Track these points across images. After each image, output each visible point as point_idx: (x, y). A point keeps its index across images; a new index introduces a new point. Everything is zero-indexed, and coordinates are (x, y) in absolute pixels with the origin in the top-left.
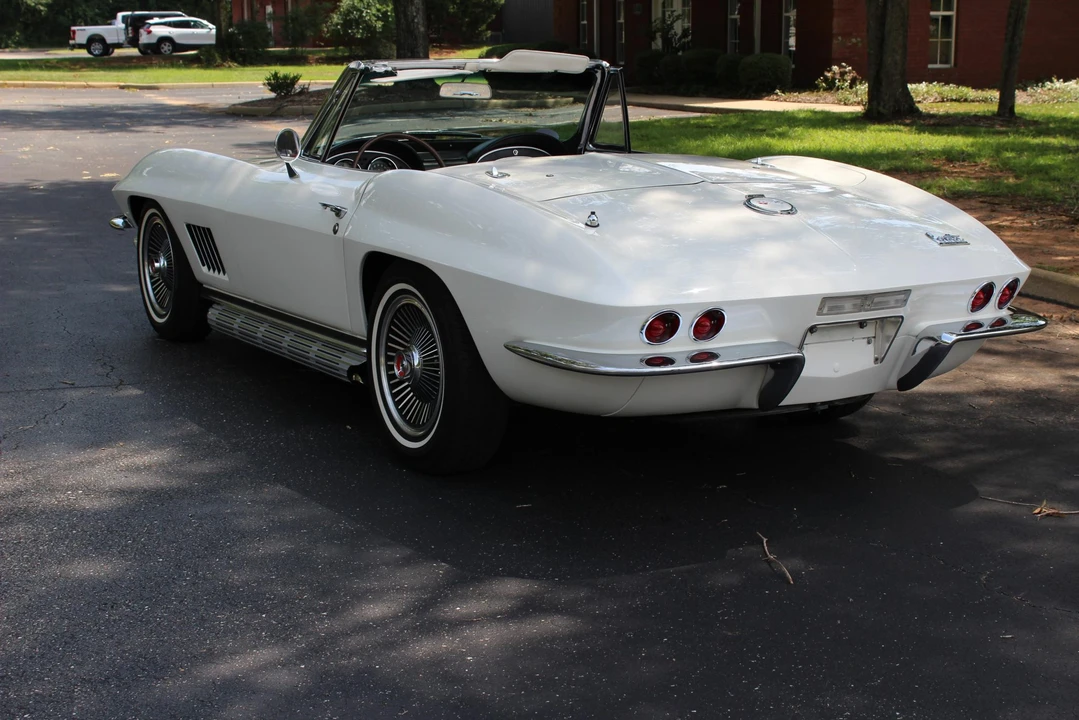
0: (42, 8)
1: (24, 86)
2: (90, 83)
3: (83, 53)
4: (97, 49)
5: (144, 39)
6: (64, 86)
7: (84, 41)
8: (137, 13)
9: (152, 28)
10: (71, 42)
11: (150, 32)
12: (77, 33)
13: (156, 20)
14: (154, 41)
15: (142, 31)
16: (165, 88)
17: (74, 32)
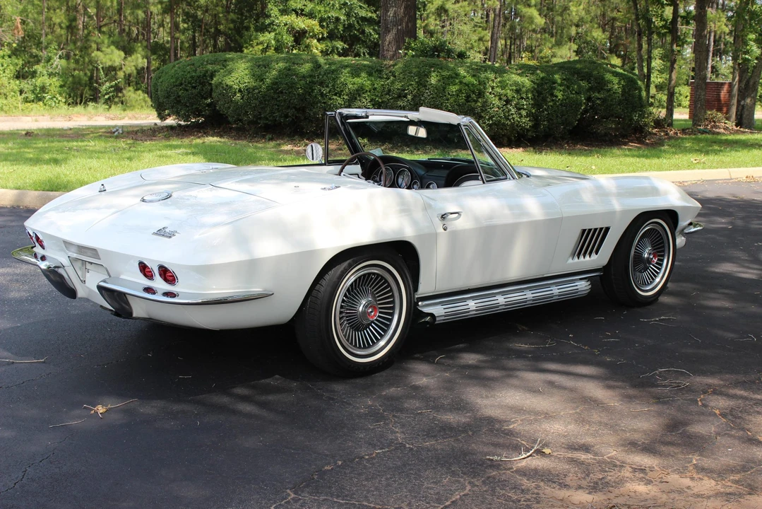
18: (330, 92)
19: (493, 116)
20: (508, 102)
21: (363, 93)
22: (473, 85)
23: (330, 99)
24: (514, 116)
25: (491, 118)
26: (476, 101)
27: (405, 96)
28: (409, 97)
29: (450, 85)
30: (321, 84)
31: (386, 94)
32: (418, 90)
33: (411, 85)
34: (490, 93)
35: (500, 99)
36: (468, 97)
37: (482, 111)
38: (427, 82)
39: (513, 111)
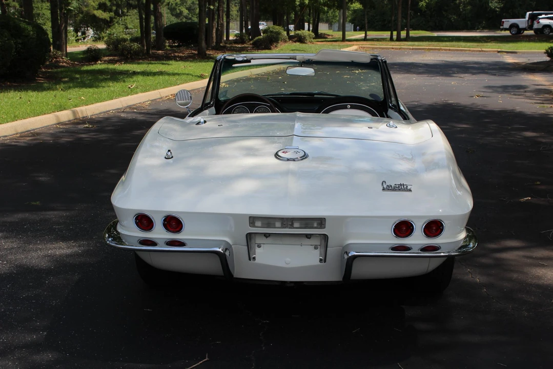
0: (498, 10)
1: (450, 50)
2: (483, 49)
3: (507, 33)
4: (514, 31)
5: (536, 26)
6: (470, 50)
7: (508, 27)
8: (535, 12)
9: (541, 21)
10: (501, 27)
11: (539, 22)
12: (505, 22)
13: (543, 16)
14: (541, 27)
15: (535, 22)
16: (519, 52)
17: (503, 22)
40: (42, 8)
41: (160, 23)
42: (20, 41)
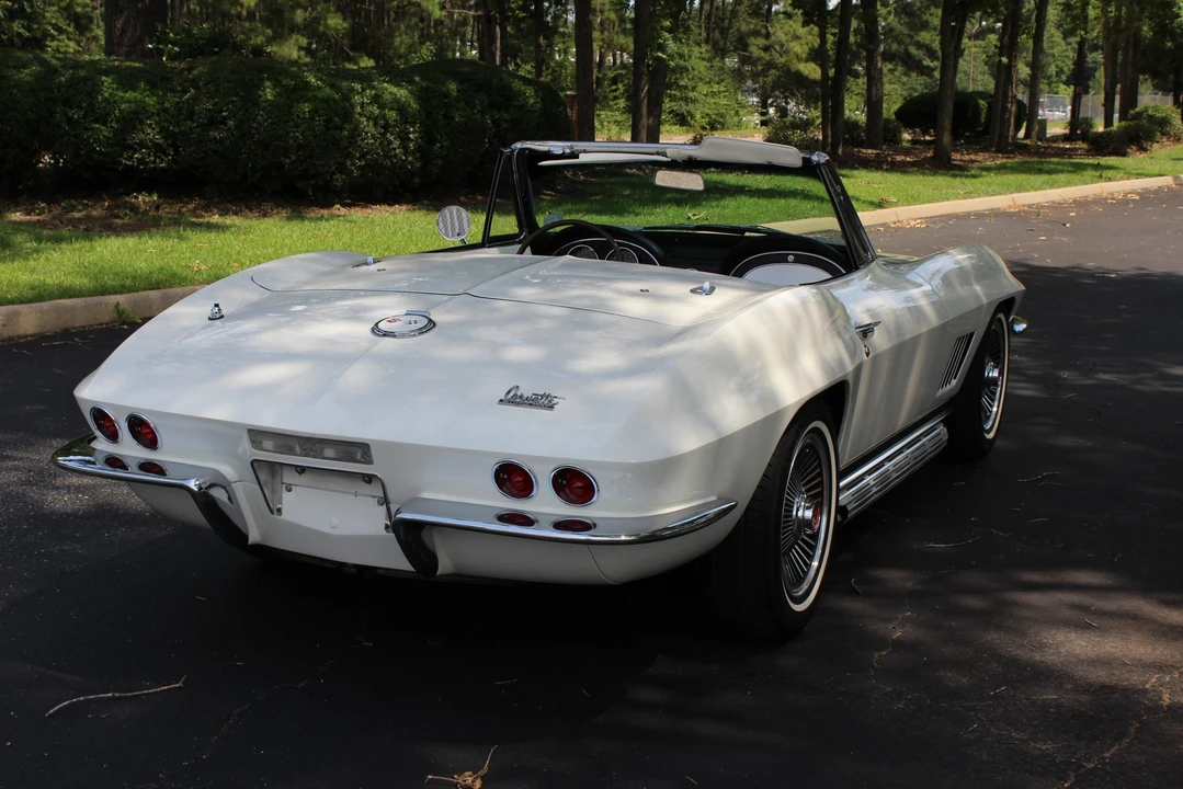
18: (84, 117)
19: (367, 153)
20: (386, 127)
21: (148, 118)
22: (334, 100)
23: (87, 129)
24: (398, 151)
25: (363, 156)
26: (341, 129)
27: (224, 121)
28: (231, 123)
29: (298, 102)
30: (68, 103)
31: (186, 119)
32: (246, 110)
33: (232, 102)
34: (359, 113)
35: (376, 124)
36: (328, 121)
37: (351, 144)
38: (260, 96)
39: (396, 143)
40: (690, 57)
41: (877, 90)
42: (506, 116)
